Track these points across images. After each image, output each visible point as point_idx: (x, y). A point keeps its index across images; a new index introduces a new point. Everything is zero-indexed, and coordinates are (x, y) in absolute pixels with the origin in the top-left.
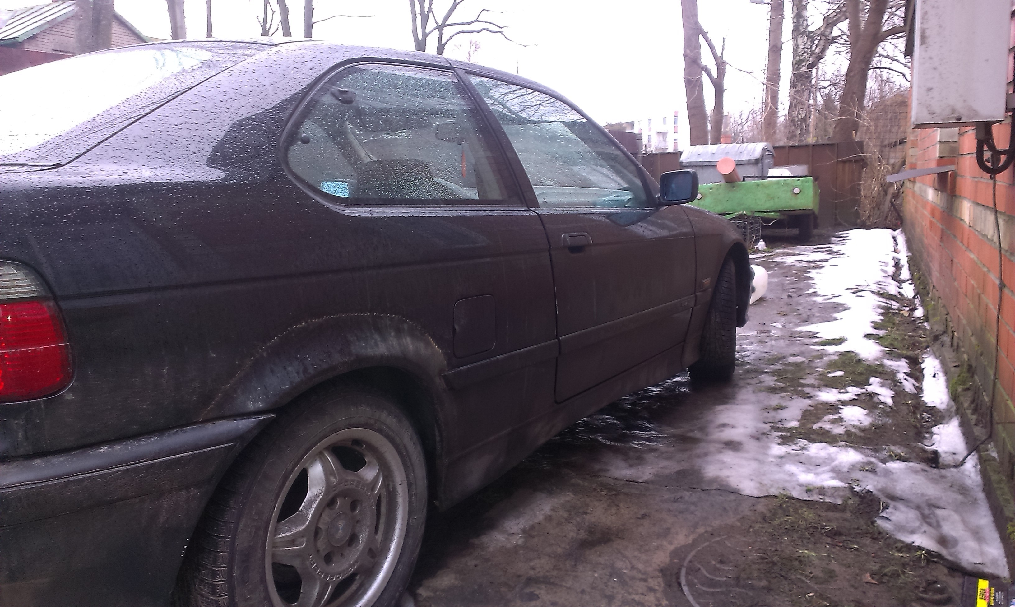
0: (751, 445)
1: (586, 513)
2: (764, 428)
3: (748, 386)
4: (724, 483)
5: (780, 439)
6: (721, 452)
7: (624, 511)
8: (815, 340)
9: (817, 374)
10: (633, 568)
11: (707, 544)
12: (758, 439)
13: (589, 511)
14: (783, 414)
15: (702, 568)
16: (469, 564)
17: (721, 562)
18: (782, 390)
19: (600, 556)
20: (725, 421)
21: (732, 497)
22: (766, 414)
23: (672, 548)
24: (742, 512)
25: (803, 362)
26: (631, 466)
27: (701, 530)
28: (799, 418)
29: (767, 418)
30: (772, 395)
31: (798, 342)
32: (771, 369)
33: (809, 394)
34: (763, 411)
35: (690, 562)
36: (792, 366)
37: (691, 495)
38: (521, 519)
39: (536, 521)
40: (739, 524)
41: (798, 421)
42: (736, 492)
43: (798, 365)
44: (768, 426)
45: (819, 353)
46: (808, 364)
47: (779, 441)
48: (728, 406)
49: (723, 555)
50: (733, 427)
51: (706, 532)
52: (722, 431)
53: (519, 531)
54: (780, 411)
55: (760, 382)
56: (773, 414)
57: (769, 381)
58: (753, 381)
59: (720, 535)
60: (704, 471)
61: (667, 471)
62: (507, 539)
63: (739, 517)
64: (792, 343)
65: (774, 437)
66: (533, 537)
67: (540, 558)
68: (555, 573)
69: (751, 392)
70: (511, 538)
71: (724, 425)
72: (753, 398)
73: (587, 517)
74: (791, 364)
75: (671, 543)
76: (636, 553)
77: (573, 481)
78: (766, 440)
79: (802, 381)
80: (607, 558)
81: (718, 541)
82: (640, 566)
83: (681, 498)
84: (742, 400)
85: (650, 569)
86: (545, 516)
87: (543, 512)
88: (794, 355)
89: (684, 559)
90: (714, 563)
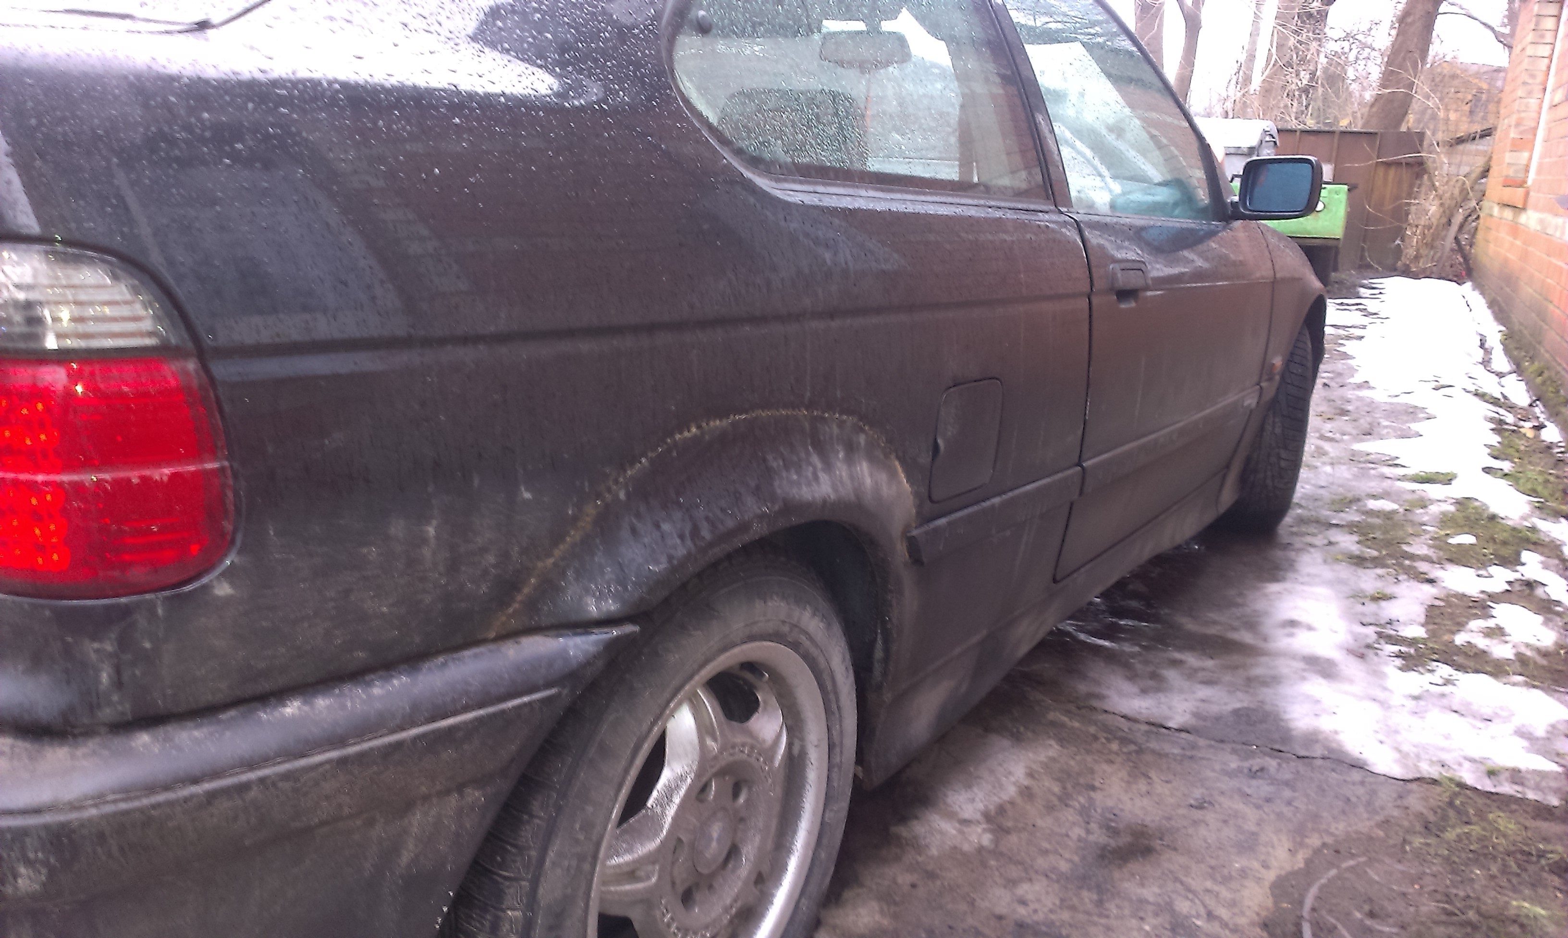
0: (1351, 667)
1: (1093, 788)
2: (1367, 636)
3: (1312, 550)
4: (1334, 745)
5: (1400, 659)
6: (1304, 679)
7: (1160, 788)
8: (1400, 471)
9: (1428, 536)
10: (1211, 916)
11: (1333, 872)
12: (1362, 656)
13: (1097, 784)
14: (1390, 610)
15: (1340, 926)
16: (900, 880)
17: (1372, 915)
18: (1377, 562)
19: (1142, 885)
20: (1294, 615)
21: (1356, 775)
22: (1359, 608)
23: (1270, 876)
24: (1382, 808)
25: (1394, 512)
26: (1144, 691)
27: (1315, 841)
28: (1422, 619)
29: (1363, 614)
30: (1361, 572)
31: (1372, 472)
32: (1342, 519)
33: (1425, 574)
34: (1352, 600)
35: (1314, 910)
36: (1378, 517)
37: (1279, 765)
38: (975, 790)
39: (1005, 797)
40: (1381, 834)
41: (1423, 626)
42: (1358, 765)
43: (1388, 516)
44: (1370, 631)
45: (1415, 496)
46: (1404, 515)
47: (1399, 662)
48: (1287, 585)
49: (1370, 900)
50: (1310, 628)
51: (1324, 845)
52: (1291, 635)
53: (978, 816)
54: (1383, 604)
55: (1330, 543)
56: (1371, 607)
57: (1348, 542)
58: (1319, 541)
59: (1353, 856)
60: (1287, 717)
61: (1214, 709)
62: (961, 832)
63: (1379, 818)
64: (1363, 474)
65: (1387, 654)
66: (1008, 831)
67: (1030, 880)
68: (1066, 916)
69: (1319, 560)
70: (966, 829)
71: (1293, 623)
72: (1327, 572)
73: (1097, 796)
74: (1371, 513)
75: (1266, 866)
76: (1209, 884)
77: (1052, 716)
78: (1375, 658)
79: (1405, 548)
80: (1156, 890)
81: (1352, 867)
82: (1223, 913)
83: (1262, 769)
84: (1309, 575)
85: (1242, 921)
86: (1019, 787)
87: (1013, 779)
88: (1374, 497)
89: (1301, 903)
90: (1358, 915)
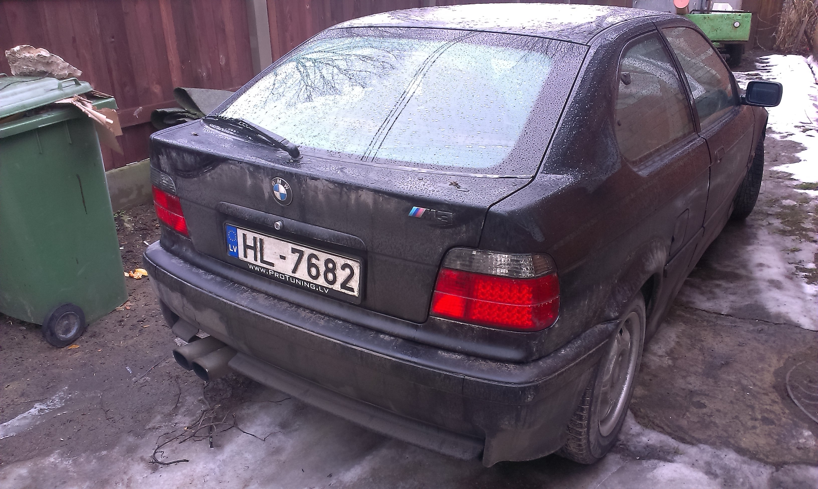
0: (787, 283)
1: (703, 341)
2: (792, 269)
3: (762, 228)
4: (787, 318)
5: (806, 279)
6: (770, 290)
7: (727, 339)
8: (795, 183)
9: (811, 218)
10: (754, 385)
11: (794, 367)
12: (791, 279)
13: (703, 339)
14: (801, 256)
15: (800, 386)
16: (645, 378)
17: (810, 382)
18: (791, 233)
19: (729, 376)
20: (761, 261)
22: (787, 256)
23: (772, 369)
24: (809, 342)
25: (794, 206)
26: (709, 299)
27: (786, 356)
28: (813, 260)
29: (789, 259)
30: (785, 238)
31: (782, 184)
32: (773, 211)
33: (812, 238)
34: (783, 252)
35: (790, 381)
36: (788, 209)
37: (768, 327)
38: (660, 344)
39: (672, 346)
40: (809, 352)
41: (814, 263)
43: (792, 208)
44: (793, 266)
45: (802, 197)
46: (799, 207)
47: (806, 280)
48: (755, 246)
49: (809, 377)
50: (769, 267)
51: (789, 357)
52: (761, 270)
53: (664, 354)
54: (796, 253)
55: (770, 224)
56: (791, 255)
57: (777, 223)
58: (764, 223)
59: (800, 361)
60: (767, 307)
61: (738, 305)
62: (660, 359)
63: (808, 346)
64: (778, 185)
65: (801, 276)
66: (677, 359)
67: (690, 376)
68: (705, 387)
69: (766, 233)
70: (662, 359)
71: (761, 265)
72: (770, 239)
73: (704, 343)
74: (784, 207)
75: (770, 366)
76: (752, 374)
77: (678, 312)
78: (797, 279)
79: (803, 225)
80: (734, 377)
81: (801, 365)
82: (759, 383)
83: (762, 330)
84: (763, 241)
85: (765, 386)
86: (675, 342)
87: (672, 339)
88: (786, 198)
89: (784, 379)
90: (805, 382)
